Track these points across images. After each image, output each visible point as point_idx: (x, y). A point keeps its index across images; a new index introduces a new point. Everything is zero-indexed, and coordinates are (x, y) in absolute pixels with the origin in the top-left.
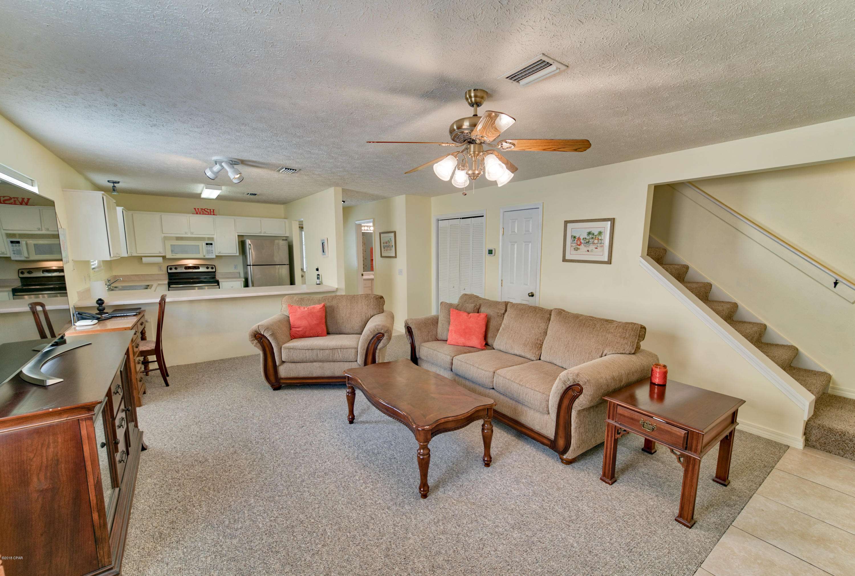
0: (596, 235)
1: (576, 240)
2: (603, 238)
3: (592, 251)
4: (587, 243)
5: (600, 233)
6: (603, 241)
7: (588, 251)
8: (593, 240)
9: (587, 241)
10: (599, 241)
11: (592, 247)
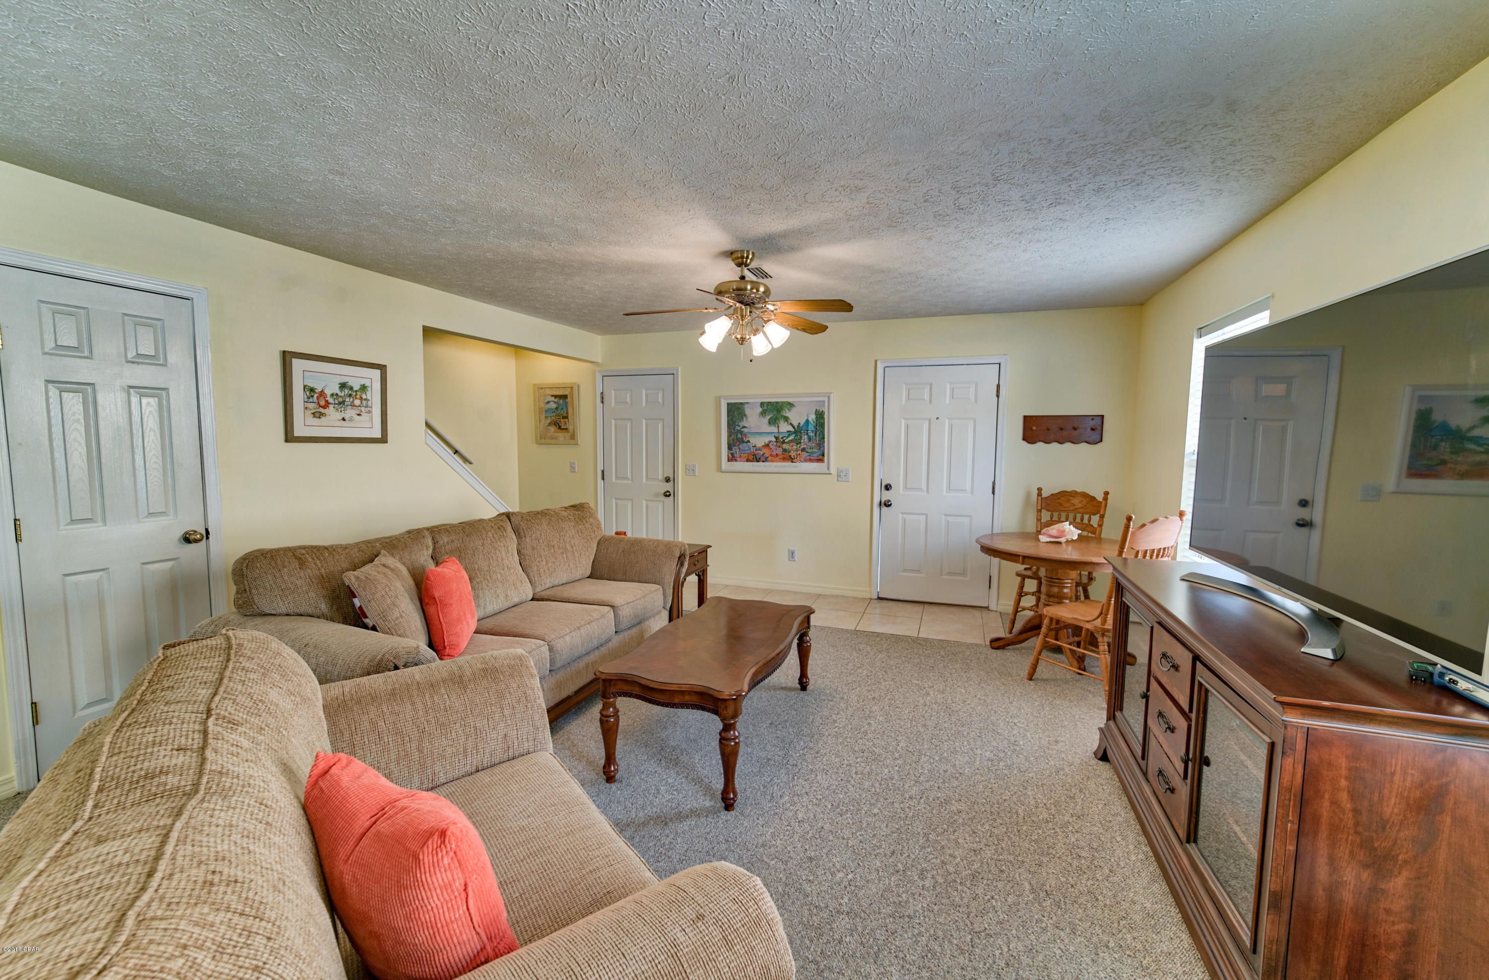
0: (356, 391)
1: (316, 396)
2: (369, 397)
3: (351, 420)
4: (340, 403)
5: (364, 388)
6: (370, 403)
7: (344, 419)
8: (352, 400)
9: (340, 400)
10: (363, 401)
11: (350, 413)
